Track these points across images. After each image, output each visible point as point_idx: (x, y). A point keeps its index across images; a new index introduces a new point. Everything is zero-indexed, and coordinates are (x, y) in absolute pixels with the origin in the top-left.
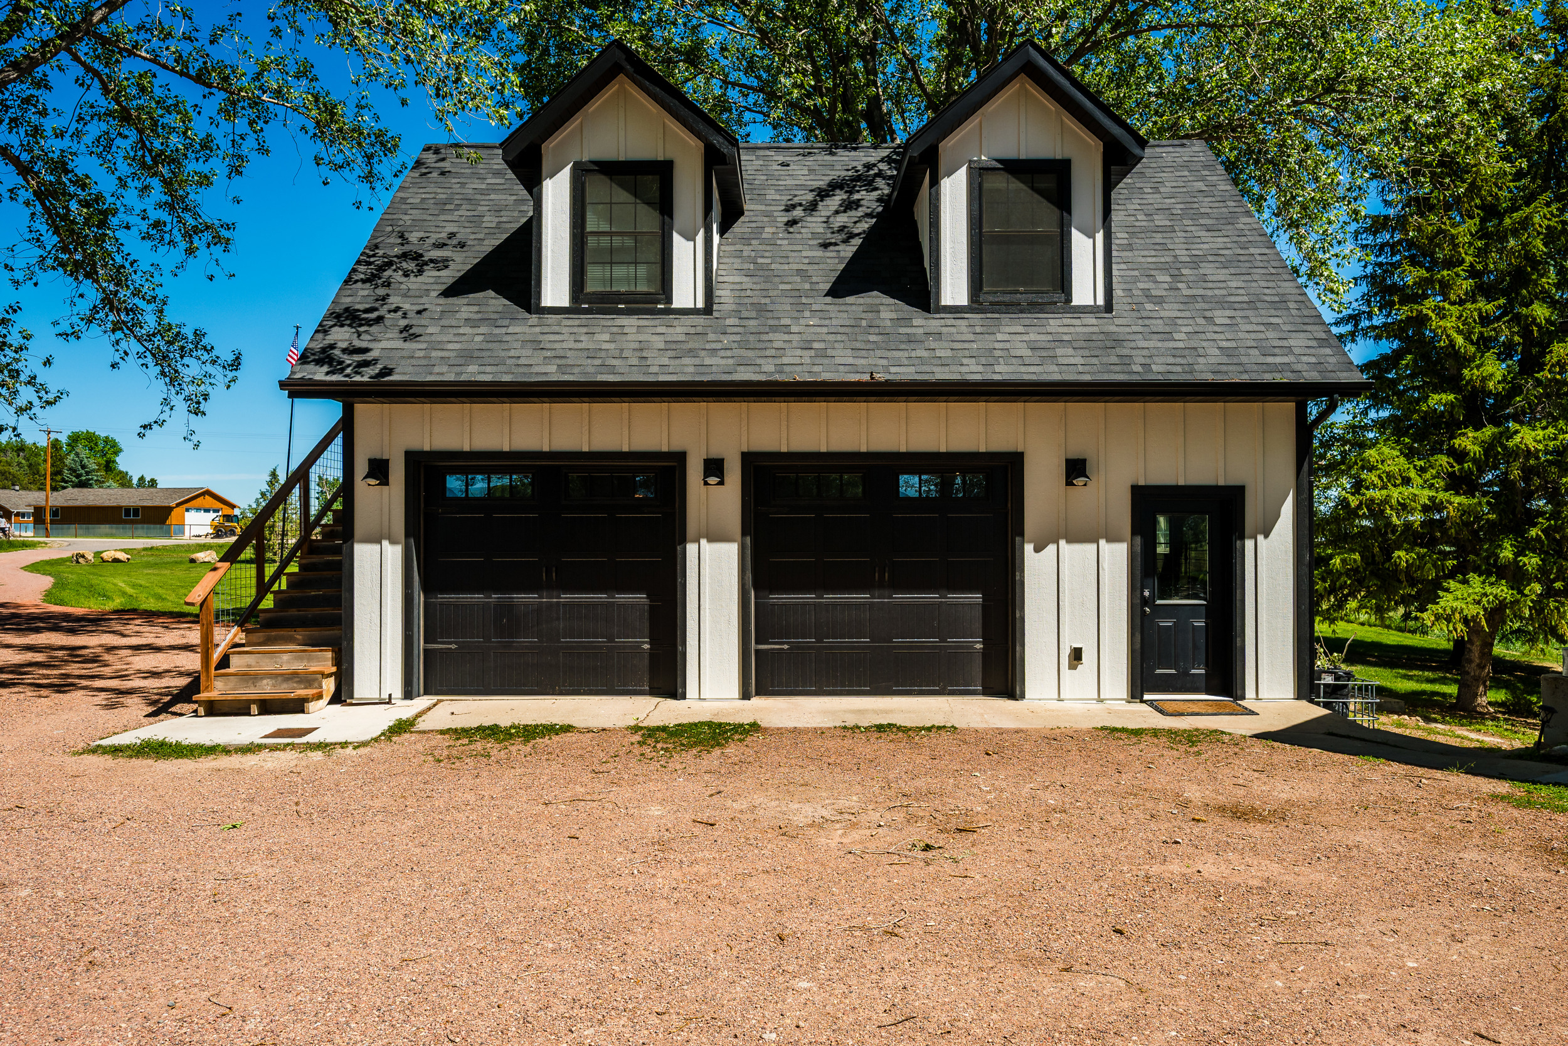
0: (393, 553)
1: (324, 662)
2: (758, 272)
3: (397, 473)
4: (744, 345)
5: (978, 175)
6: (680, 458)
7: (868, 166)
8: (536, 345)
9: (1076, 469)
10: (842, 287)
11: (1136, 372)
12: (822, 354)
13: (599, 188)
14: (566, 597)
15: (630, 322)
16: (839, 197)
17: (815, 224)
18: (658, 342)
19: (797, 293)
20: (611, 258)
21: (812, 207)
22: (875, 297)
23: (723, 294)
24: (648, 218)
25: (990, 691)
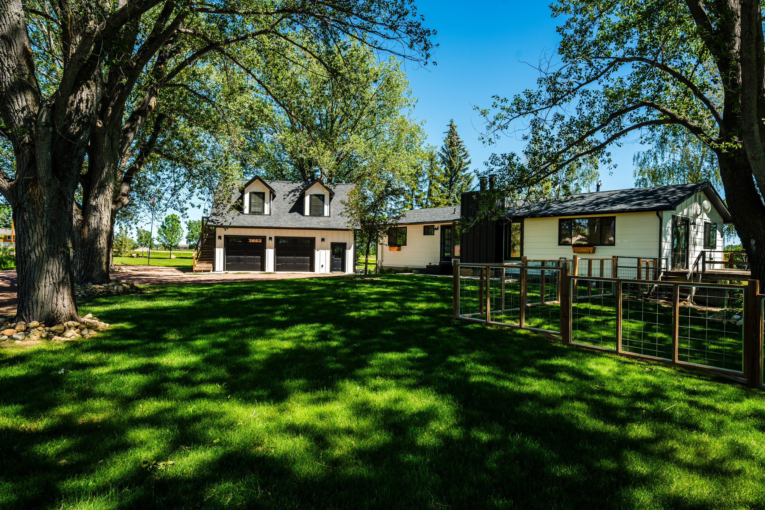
0: (222, 250)
1: (211, 265)
2: (278, 208)
3: (223, 238)
4: (275, 221)
5: (311, 196)
6: (266, 237)
7: (299, 187)
8: (244, 220)
9: (323, 240)
10: (291, 211)
11: (331, 227)
12: (287, 223)
13: (253, 195)
14: (248, 257)
15: (258, 216)
16: (293, 193)
17: (288, 199)
18: (262, 220)
19: (284, 212)
20: (255, 206)
21: (288, 195)
22: (296, 213)
23: (272, 212)
24: (261, 201)
25: (310, 271)
